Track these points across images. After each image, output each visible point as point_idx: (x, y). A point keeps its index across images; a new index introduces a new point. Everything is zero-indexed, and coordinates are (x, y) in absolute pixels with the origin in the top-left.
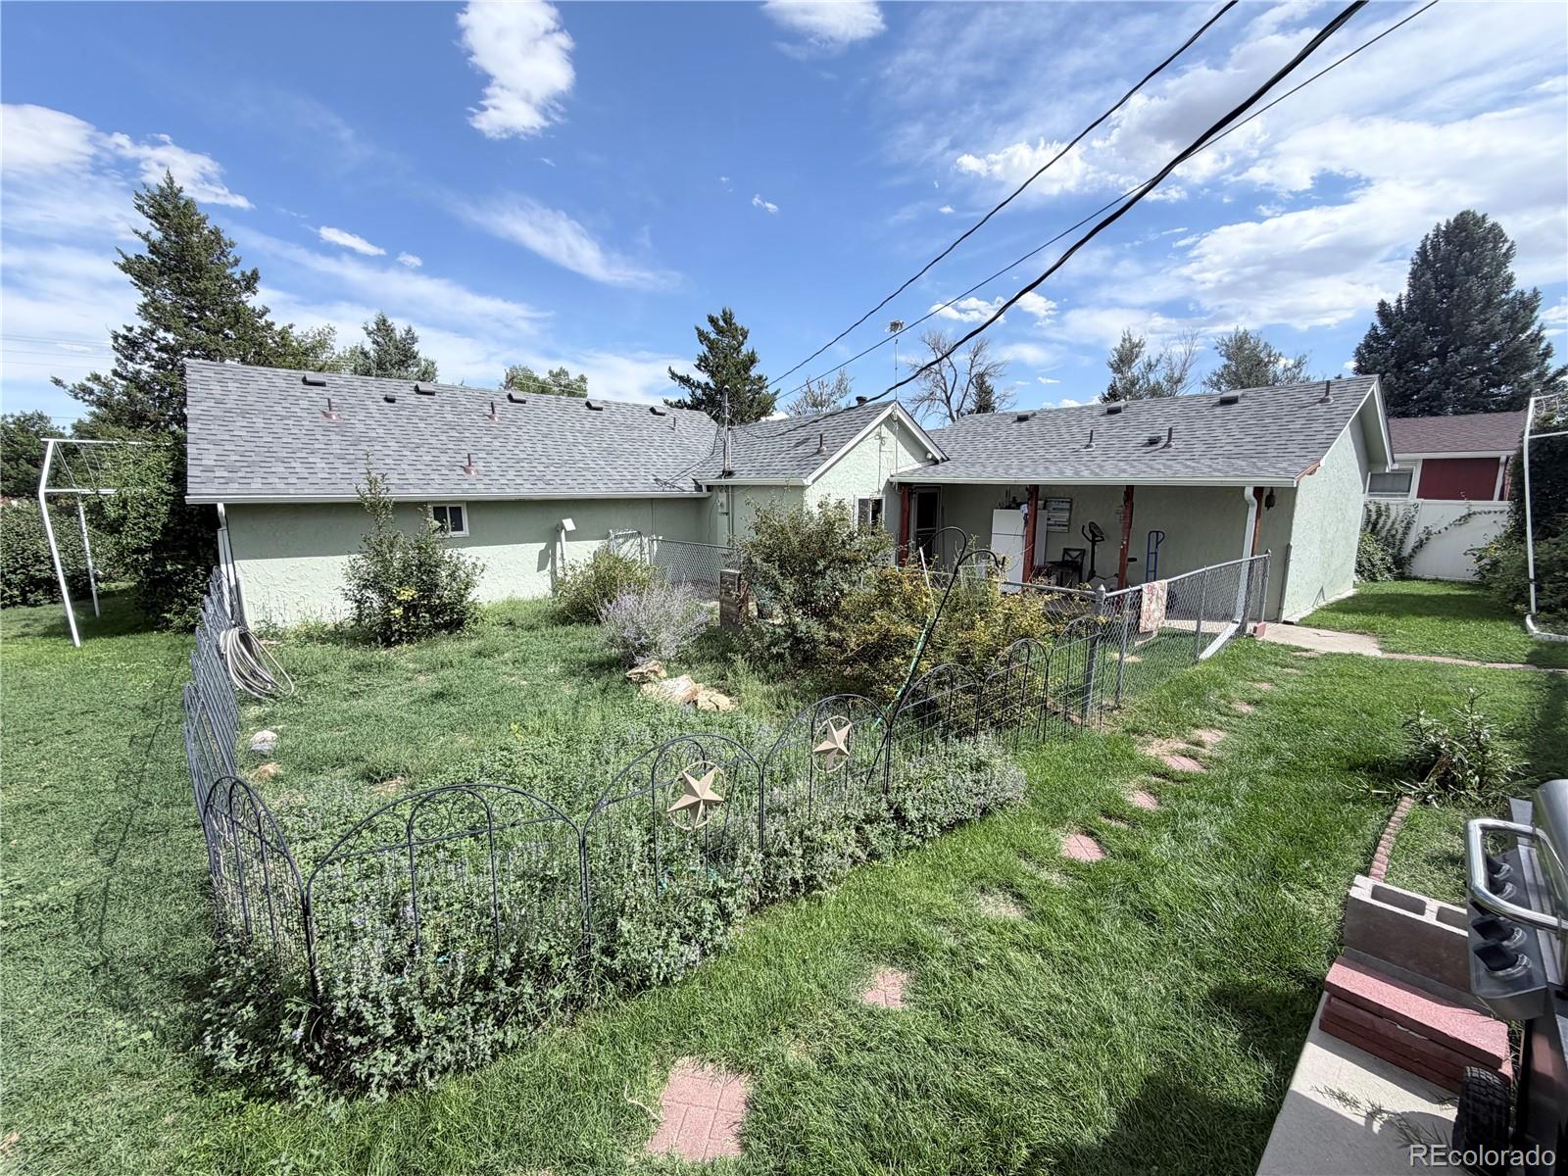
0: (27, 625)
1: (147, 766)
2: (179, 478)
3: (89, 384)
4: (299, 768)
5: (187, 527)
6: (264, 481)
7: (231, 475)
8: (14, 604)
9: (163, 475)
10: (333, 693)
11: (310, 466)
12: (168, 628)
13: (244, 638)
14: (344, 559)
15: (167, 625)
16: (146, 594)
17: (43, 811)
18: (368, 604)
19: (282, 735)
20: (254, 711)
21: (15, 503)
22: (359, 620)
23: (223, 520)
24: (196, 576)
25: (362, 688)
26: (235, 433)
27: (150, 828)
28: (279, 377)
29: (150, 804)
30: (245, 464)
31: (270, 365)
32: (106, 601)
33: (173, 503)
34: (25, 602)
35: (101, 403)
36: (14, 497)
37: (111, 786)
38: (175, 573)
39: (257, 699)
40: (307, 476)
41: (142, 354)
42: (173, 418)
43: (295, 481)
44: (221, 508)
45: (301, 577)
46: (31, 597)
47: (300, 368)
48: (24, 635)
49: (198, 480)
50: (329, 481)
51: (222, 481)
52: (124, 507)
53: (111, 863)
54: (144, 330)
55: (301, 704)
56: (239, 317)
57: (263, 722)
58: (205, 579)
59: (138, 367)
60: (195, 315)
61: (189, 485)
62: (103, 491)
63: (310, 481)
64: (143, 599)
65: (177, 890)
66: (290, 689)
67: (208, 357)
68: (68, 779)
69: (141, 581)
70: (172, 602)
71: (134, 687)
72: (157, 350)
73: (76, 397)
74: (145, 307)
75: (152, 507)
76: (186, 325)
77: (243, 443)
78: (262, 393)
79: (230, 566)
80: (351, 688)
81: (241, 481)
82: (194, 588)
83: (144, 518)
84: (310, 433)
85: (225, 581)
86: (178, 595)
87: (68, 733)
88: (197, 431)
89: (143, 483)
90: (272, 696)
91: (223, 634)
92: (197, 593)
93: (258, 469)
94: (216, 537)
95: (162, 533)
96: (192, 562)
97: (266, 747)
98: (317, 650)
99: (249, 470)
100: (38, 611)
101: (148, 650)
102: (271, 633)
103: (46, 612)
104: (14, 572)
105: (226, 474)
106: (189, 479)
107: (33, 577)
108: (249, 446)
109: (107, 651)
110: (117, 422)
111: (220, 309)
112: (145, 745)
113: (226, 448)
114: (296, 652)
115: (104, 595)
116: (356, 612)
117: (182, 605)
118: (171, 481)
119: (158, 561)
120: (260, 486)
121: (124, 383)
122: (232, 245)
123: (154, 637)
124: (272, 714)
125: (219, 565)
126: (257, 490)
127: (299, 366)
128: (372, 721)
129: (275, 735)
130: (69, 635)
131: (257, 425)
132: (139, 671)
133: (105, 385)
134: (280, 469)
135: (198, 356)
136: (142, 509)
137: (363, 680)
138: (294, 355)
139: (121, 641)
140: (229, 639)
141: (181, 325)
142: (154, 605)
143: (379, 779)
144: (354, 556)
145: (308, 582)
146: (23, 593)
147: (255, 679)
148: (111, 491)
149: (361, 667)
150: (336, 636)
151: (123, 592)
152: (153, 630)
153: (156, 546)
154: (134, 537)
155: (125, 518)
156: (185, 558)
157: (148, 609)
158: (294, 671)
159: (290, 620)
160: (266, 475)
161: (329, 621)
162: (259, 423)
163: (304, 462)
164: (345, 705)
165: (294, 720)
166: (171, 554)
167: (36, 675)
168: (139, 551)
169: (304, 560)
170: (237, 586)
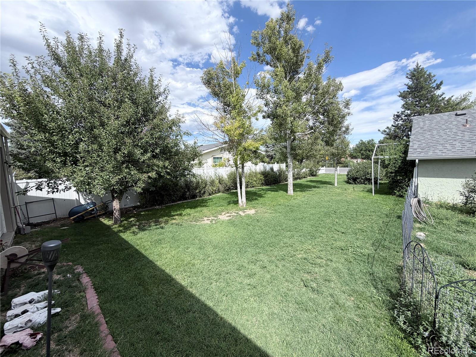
0: (364, 189)
1: (386, 230)
2: (406, 152)
3: (386, 130)
4: (432, 249)
5: (405, 167)
6: (434, 152)
7: (422, 150)
8: (362, 184)
9: (401, 152)
10: (449, 228)
11: (453, 146)
12: (395, 195)
13: (419, 202)
14: (464, 180)
15: (395, 194)
16: (391, 185)
17: (363, 232)
18: (472, 199)
19: (427, 236)
20: (418, 225)
21: (364, 161)
22: (466, 204)
23: (417, 165)
24: (405, 181)
25: (463, 230)
26: (425, 137)
27: (385, 247)
28: (445, 116)
29: (386, 240)
30: (428, 147)
31: (441, 112)
32: (381, 185)
33: (403, 160)
34: (364, 183)
35: (388, 134)
36: (364, 159)
37: (377, 232)
38: (400, 179)
39: (419, 222)
40: (451, 149)
41: (400, 119)
42: (405, 135)
43: (446, 151)
44: (417, 161)
45: (441, 185)
46: (365, 182)
47: (453, 111)
48: (363, 191)
49: (411, 153)
50: (461, 151)
51: (419, 152)
52: (390, 161)
53: (376, 250)
54: (402, 112)
55: (435, 228)
56: (433, 99)
57: (421, 229)
58: (408, 182)
59: (398, 122)
60: (417, 103)
61: (408, 154)
62: (386, 157)
63: (452, 151)
64: (390, 186)
65: (390, 266)
66: (432, 222)
67: (419, 115)
68: (369, 226)
69: (390, 181)
70: (397, 188)
71: (385, 209)
72: (404, 116)
73: (382, 134)
74: (403, 105)
75: (397, 161)
76: (414, 107)
77: (428, 140)
78: (438, 122)
79: (416, 179)
80: (458, 229)
81: (425, 152)
82: (404, 184)
83: (394, 164)
84: (456, 134)
85: (414, 183)
86: (399, 186)
87: (370, 215)
88: (413, 138)
89: (396, 154)
90: (425, 222)
91: (412, 199)
92: (405, 186)
93: (432, 148)
94: (414, 170)
95: (398, 168)
96: (405, 177)
97: (421, 238)
98: (444, 211)
99: (428, 148)
100: (366, 186)
101: (389, 200)
102: (427, 202)
103: (368, 186)
104: (363, 176)
105: (421, 150)
106: (409, 153)
107: (366, 178)
108: (430, 141)
109: (380, 198)
110: (391, 138)
111: (426, 99)
112: (386, 224)
113: (422, 142)
114: (436, 211)
115: (380, 184)
116: (465, 201)
117: (400, 189)
118: (403, 153)
119: (396, 176)
120: (432, 153)
121: (394, 128)
122: (434, 76)
123: (391, 196)
124: (424, 228)
125: (413, 178)
126: (430, 155)
127: (453, 110)
128: (467, 244)
129: (424, 235)
130: (372, 192)
131: (434, 133)
132: (386, 205)
133: (389, 129)
134: (440, 147)
135: (416, 115)
136: (394, 162)
137: (464, 227)
138: (451, 107)
139: (383, 196)
140: (414, 201)
141: (413, 107)
142: (392, 188)
143: (468, 268)
144: (468, 179)
145: (444, 187)
146: (364, 181)
147: (420, 215)
148: (387, 157)
149: (464, 223)
150: (454, 208)
151: (385, 184)
152: (391, 195)
153: (396, 172)
154: (391, 169)
155: (389, 164)
156: (403, 176)
157: (390, 189)
158: (434, 216)
159: (434, 199)
160: (434, 150)
161: (451, 202)
162: (435, 132)
163: (451, 144)
164: (454, 234)
165: (433, 233)
166: (399, 174)
167: (365, 200)
168: (391, 173)
169: (444, 179)
170: (417, 185)
